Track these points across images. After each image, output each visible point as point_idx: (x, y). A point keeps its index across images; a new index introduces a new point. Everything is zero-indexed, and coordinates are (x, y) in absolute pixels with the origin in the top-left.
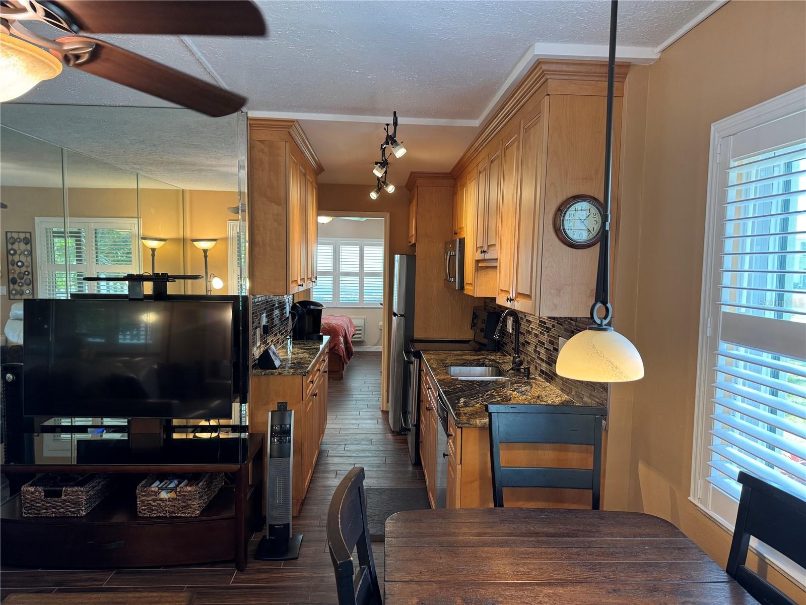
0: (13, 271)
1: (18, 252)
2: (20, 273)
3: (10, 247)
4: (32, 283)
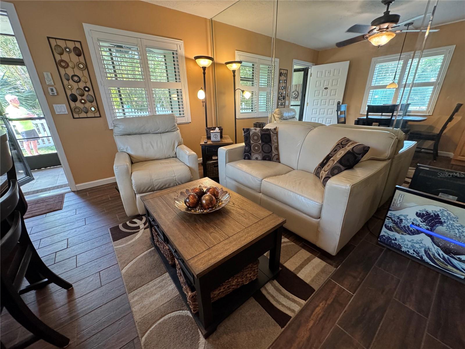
0: (70, 87)
1: (70, 64)
2: (79, 88)
3: (58, 57)
4: (95, 99)
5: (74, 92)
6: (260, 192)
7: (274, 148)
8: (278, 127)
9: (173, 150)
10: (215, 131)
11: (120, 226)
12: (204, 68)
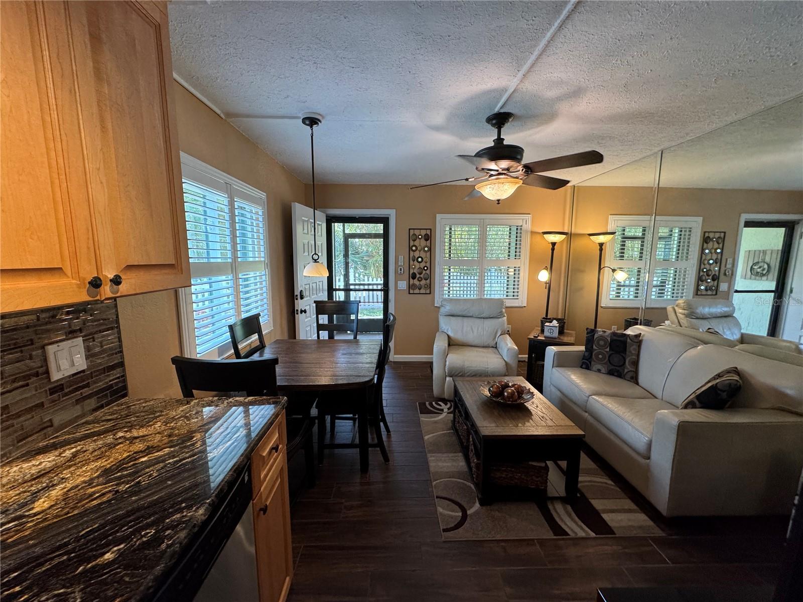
0: (413, 267)
1: (418, 248)
2: (420, 268)
3: (412, 243)
4: (430, 277)
5: (415, 271)
6: (586, 412)
7: (629, 362)
8: (644, 335)
9: (495, 338)
10: (551, 324)
11: (427, 403)
12: (554, 244)
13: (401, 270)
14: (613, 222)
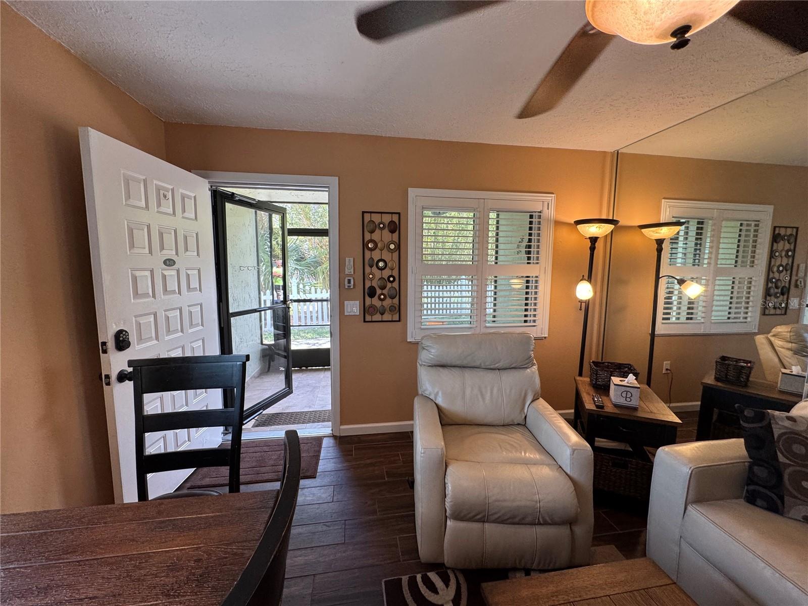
0: (371, 276)
1: (379, 245)
2: (382, 278)
3: (368, 236)
4: (398, 294)
5: (375, 284)
9: (523, 408)
10: (625, 382)
11: (405, 584)
12: (594, 240)
13: (349, 281)
14: (668, 210)
